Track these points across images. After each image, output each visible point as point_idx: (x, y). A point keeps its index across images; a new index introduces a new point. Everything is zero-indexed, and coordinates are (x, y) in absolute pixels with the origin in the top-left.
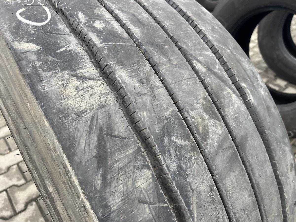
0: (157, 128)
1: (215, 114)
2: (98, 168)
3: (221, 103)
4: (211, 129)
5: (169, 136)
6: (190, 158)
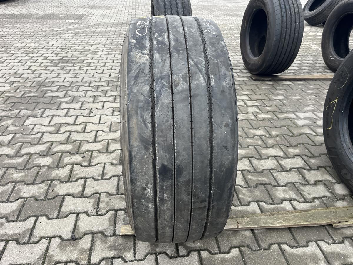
1: (186, 80)
4: (181, 85)
6: (166, 90)
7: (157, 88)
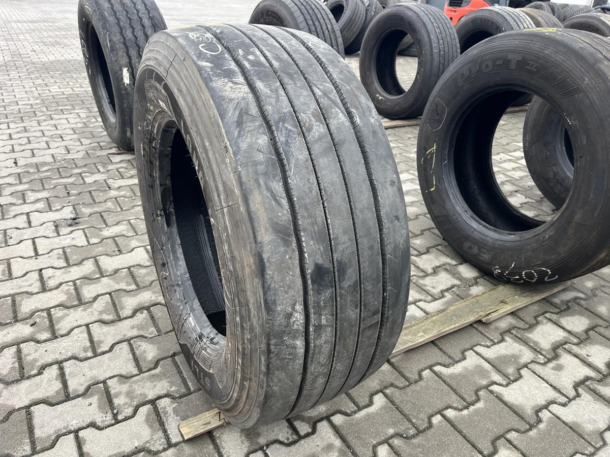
0: (276, 117)
1: (321, 120)
2: (237, 127)
3: (328, 115)
4: (315, 128)
5: (284, 122)
6: (295, 138)
7: (281, 138)
